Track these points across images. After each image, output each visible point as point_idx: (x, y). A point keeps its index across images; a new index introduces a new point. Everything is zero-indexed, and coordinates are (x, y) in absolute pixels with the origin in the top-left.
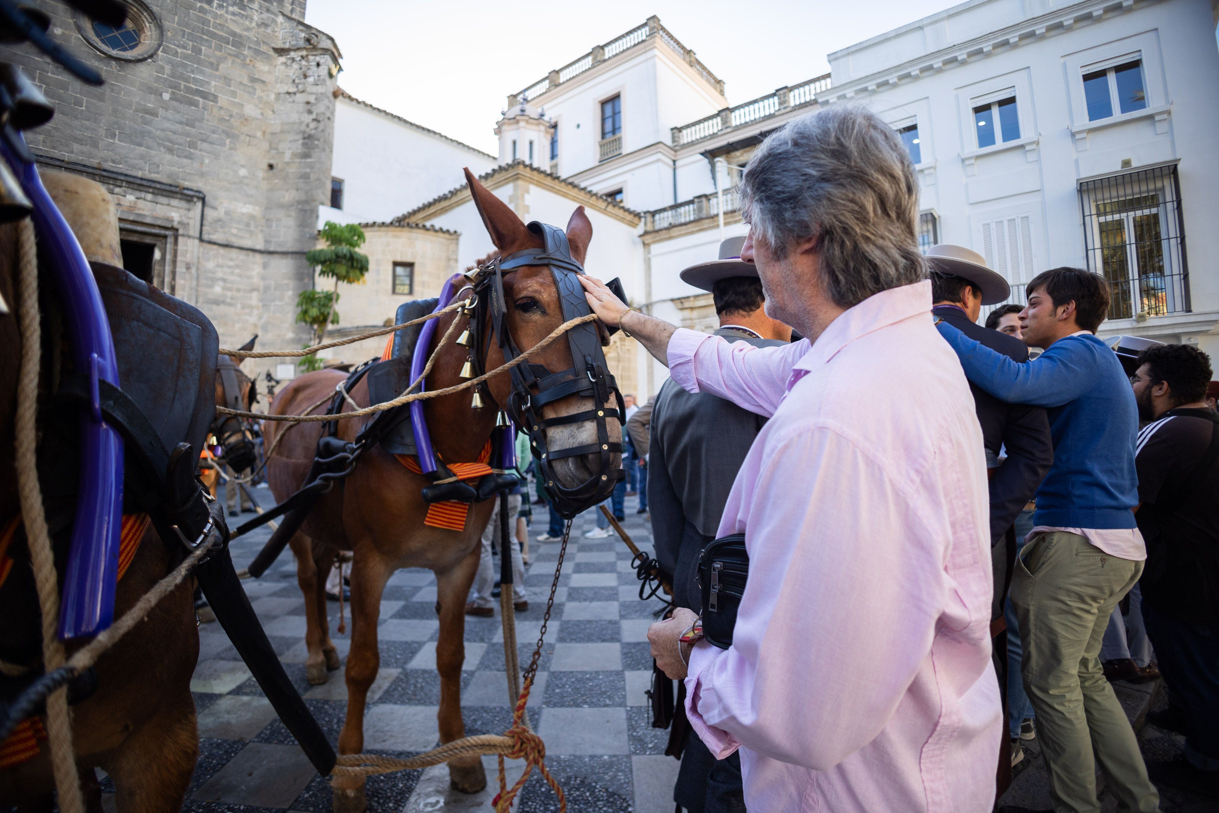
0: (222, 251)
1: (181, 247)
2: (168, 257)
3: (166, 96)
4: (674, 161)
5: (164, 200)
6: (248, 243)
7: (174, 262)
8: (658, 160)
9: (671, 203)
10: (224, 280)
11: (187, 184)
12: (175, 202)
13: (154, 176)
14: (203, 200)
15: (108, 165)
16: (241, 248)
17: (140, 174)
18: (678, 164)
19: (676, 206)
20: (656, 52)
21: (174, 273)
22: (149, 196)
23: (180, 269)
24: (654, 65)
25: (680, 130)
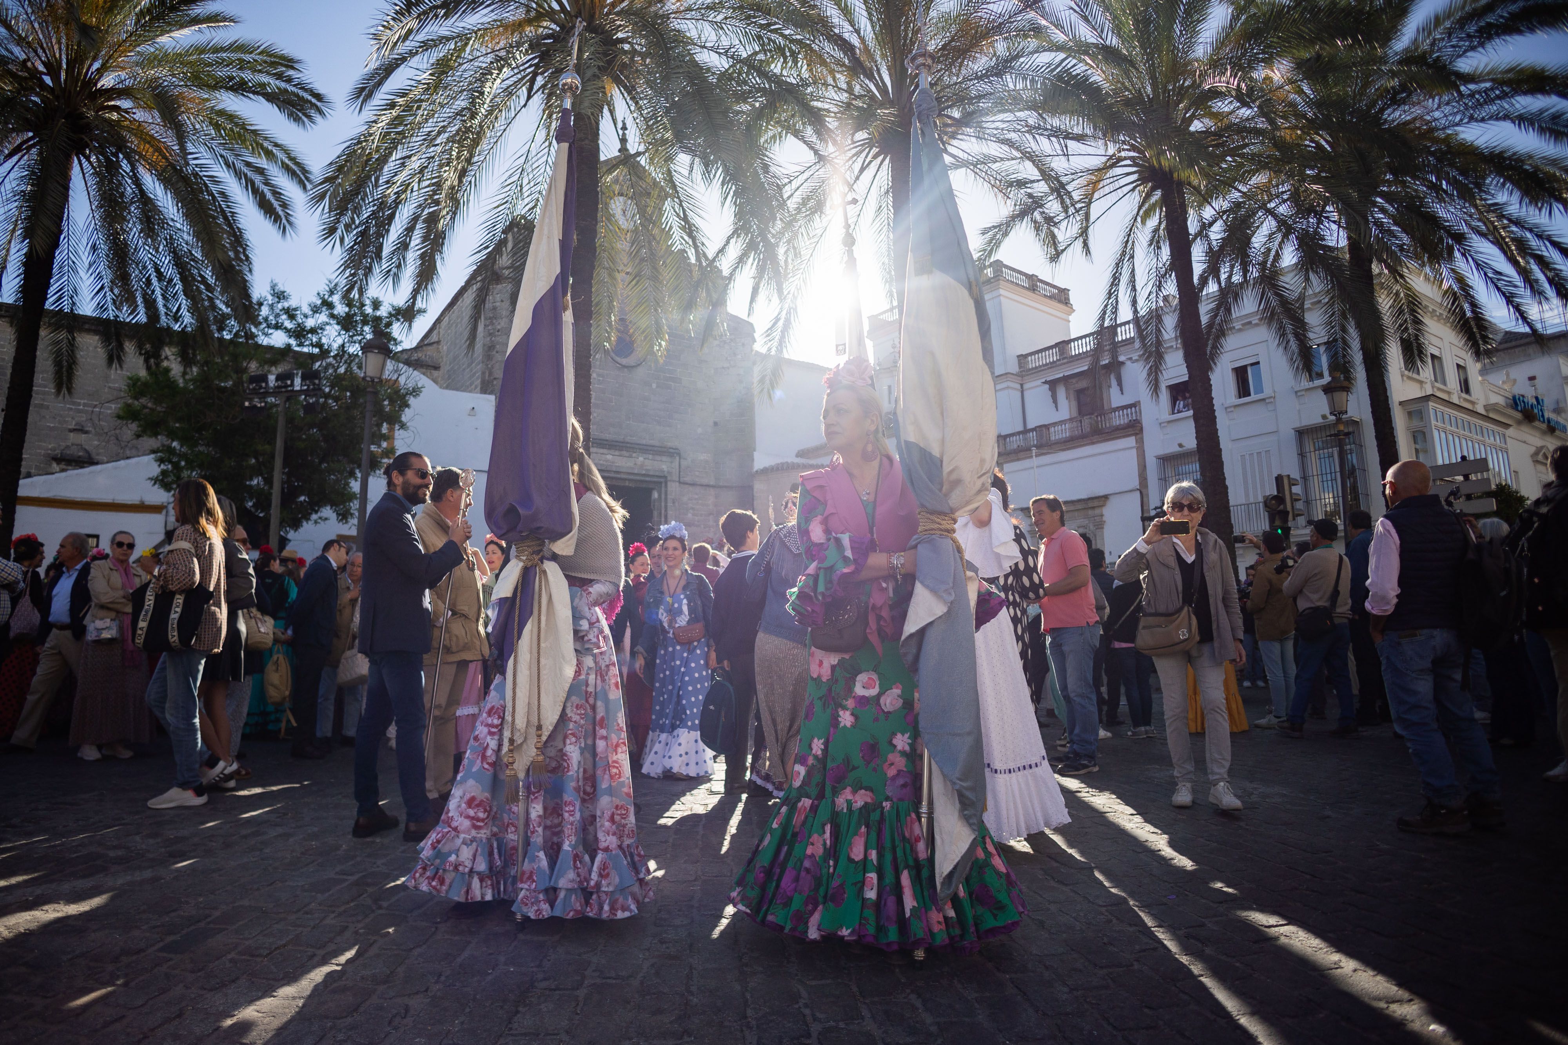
0: (691, 488)
1: (669, 489)
2: (663, 496)
3: (654, 386)
4: (1022, 385)
5: (658, 458)
6: (705, 481)
7: (666, 499)
8: (1008, 388)
9: (1020, 428)
10: (693, 509)
11: (669, 444)
12: (664, 458)
13: (652, 442)
14: (679, 454)
15: (628, 439)
16: (702, 485)
17: (644, 442)
18: (1026, 386)
19: (1025, 431)
20: (1002, 292)
21: (666, 507)
22: (651, 457)
23: (670, 504)
24: (1000, 303)
25: (1025, 356)
